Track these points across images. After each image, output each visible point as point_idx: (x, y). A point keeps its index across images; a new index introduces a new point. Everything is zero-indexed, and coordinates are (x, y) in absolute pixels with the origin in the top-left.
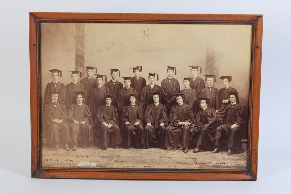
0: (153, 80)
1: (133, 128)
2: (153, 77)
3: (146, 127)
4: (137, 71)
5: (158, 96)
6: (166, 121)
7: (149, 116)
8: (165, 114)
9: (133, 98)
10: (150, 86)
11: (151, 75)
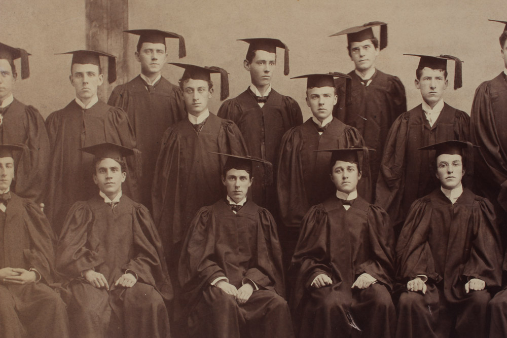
0: (438, 85)
1: (346, 303)
2: (438, 73)
3: (404, 297)
4: (366, 47)
5: (457, 157)
6: (495, 269)
7: (420, 249)
8: (491, 239)
9: (349, 169)
10: (423, 112)
11: (427, 62)
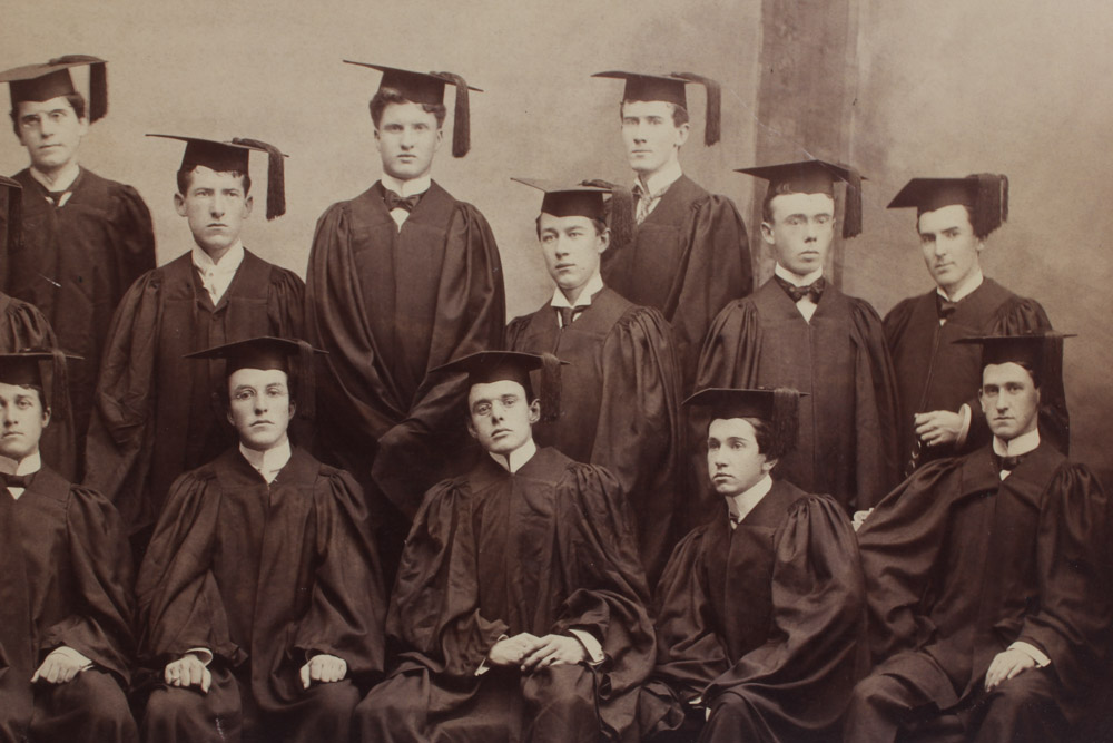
0: (230, 208)
1: (19, 716)
2: (228, 180)
3: (157, 701)
4: (55, 114)
5: (277, 377)
6: (367, 632)
7: (193, 589)
8: (357, 565)
9: (19, 401)
10: (196, 270)
11: (202, 153)
